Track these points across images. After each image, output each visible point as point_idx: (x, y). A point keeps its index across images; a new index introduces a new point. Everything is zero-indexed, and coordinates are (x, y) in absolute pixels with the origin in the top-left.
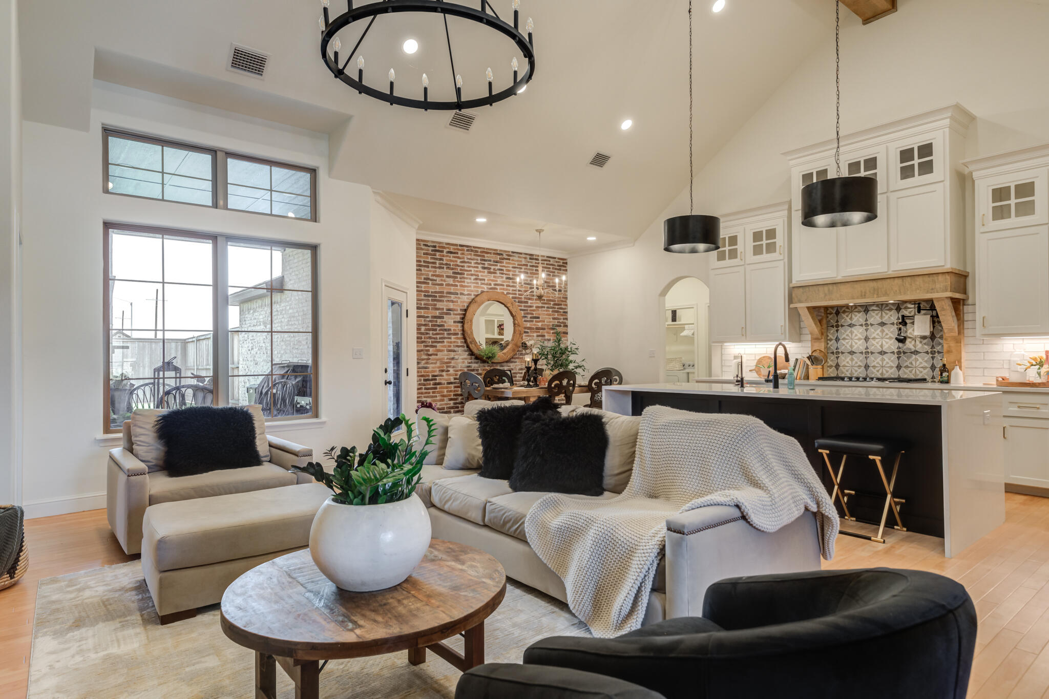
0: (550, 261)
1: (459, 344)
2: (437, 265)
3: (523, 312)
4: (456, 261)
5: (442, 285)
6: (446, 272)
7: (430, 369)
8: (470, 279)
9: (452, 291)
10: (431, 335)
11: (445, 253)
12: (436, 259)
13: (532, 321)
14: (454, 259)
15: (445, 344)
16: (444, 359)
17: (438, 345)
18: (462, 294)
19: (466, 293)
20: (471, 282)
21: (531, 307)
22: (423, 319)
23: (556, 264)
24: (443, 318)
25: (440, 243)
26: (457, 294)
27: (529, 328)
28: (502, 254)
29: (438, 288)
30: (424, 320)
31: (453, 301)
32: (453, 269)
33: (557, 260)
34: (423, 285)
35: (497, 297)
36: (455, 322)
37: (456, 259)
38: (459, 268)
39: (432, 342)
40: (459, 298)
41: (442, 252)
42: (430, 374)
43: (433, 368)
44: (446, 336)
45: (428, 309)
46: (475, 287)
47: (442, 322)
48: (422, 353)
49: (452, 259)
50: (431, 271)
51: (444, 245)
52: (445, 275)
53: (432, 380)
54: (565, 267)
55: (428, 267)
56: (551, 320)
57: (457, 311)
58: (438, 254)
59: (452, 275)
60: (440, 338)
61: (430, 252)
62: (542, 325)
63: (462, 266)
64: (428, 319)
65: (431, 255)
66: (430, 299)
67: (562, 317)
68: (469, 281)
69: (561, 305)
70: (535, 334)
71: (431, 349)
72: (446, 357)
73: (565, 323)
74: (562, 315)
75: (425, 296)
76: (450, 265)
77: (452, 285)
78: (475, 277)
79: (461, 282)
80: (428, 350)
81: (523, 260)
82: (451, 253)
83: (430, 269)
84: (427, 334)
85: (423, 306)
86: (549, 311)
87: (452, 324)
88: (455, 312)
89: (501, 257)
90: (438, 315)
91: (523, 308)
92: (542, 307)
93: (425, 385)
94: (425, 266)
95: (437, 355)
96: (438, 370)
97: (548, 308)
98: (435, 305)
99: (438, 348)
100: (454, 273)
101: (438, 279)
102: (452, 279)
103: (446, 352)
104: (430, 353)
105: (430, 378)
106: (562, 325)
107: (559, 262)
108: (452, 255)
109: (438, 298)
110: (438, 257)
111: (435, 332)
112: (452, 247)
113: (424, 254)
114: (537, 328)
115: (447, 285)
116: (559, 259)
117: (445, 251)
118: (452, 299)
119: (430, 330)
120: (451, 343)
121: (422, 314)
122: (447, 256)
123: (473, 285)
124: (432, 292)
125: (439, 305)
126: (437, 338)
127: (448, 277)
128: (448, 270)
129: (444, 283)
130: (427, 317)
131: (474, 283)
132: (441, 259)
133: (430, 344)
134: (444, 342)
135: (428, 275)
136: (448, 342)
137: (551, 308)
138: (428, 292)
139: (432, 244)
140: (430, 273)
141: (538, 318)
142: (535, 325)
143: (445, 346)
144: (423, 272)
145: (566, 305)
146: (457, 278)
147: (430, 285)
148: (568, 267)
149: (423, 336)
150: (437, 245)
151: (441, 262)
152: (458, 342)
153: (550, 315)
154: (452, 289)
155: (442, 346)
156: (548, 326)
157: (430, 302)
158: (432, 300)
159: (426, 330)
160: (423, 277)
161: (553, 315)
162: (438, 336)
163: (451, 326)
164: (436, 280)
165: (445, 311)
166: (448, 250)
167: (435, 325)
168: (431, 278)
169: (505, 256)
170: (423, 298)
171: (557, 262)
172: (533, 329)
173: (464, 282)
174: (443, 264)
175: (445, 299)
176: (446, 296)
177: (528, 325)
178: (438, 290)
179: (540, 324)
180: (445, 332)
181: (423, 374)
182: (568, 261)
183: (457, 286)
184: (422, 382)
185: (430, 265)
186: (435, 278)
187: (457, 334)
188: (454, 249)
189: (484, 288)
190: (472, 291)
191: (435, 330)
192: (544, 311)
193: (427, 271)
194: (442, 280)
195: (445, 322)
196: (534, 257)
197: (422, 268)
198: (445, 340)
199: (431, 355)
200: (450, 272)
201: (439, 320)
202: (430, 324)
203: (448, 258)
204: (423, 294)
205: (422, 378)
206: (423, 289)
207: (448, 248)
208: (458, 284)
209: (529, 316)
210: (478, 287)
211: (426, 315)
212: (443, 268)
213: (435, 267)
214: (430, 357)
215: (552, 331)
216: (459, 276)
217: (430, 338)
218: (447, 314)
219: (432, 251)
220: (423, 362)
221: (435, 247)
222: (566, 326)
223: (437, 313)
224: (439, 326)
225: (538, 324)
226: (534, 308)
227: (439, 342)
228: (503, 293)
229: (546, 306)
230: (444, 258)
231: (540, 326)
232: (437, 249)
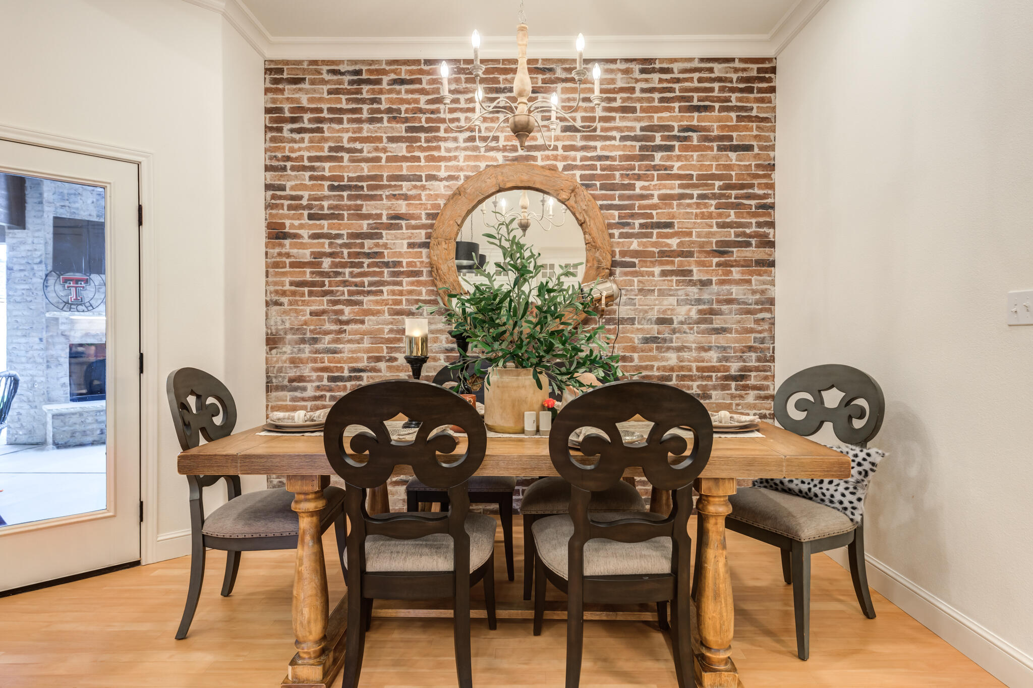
0: (711, 70)
1: (424, 297)
2: (365, 115)
3: (616, 213)
4: (417, 101)
5: (378, 159)
6: (387, 127)
7: (345, 355)
8: (455, 139)
9: (405, 172)
10: (347, 277)
11: (385, 86)
12: (363, 101)
13: (649, 235)
14: (410, 96)
15: (385, 296)
16: (381, 331)
17: (366, 299)
18: (431, 178)
19: (443, 174)
20: (457, 148)
21: (642, 197)
22: (327, 241)
23: (735, 77)
24: (380, 236)
25: (372, 62)
26: (419, 178)
27: (636, 254)
28: (551, 70)
29: (366, 169)
30: (331, 244)
31: (406, 197)
32: (406, 120)
33: (737, 64)
34: (327, 165)
35: (525, 177)
36: (411, 245)
37: (416, 96)
38: (424, 117)
39: (351, 293)
40: (424, 188)
41: (378, 82)
42: (346, 366)
43: (353, 352)
44: (386, 277)
45: (339, 217)
46: (468, 158)
47: (377, 245)
48: (325, 317)
49: (404, 96)
50: (347, 130)
51: (384, 66)
52: (384, 136)
53: (350, 379)
54: (770, 80)
55: (340, 121)
56: (715, 229)
57: (419, 218)
58: (365, 88)
59: (404, 134)
60: (371, 284)
61: (346, 86)
62: (678, 245)
63: (433, 112)
64: (339, 241)
65: (349, 92)
66: (345, 194)
67: (754, 221)
68: (451, 145)
69: (751, 186)
70: (657, 270)
71: (347, 310)
72: (387, 328)
73: (766, 235)
74: (754, 215)
75: (332, 188)
76: (399, 111)
77: (405, 159)
78: (467, 134)
79: (429, 149)
80: (341, 312)
81: (619, 76)
82: (402, 82)
83: (346, 125)
84: (337, 274)
85: (326, 211)
86: (706, 206)
87: (405, 249)
88: (413, 222)
89: (547, 76)
90: (365, 229)
91: (617, 202)
92: (682, 197)
93: (330, 390)
94: (331, 120)
95: (362, 322)
96: (365, 356)
97: (702, 197)
98: (359, 207)
99: (365, 307)
100: (408, 130)
101: (366, 147)
102: (404, 145)
103: (387, 316)
104: (344, 318)
105: (346, 374)
106: (753, 241)
107: (744, 70)
108: (404, 88)
109: (366, 192)
110: (365, 95)
111: (356, 270)
112: (404, 68)
113: (330, 92)
114: (662, 254)
115: (389, 159)
116: (742, 60)
117: (386, 79)
118: (404, 191)
119: (344, 265)
120: (401, 293)
121: (325, 231)
122: (390, 91)
123: (462, 155)
124: (350, 179)
125: (368, 207)
126: (362, 284)
127: (392, 140)
128: (394, 125)
129: (384, 156)
130: (338, 236)
131: (465, 149)
132: (373, 101)
133: (346, 297)
134: (382, 292)
135: (340, 139)
136: (393, 293)
137: (714, 196)
138: (341, 178)
139: (351, 68)
140: (346, 136)
141: (669, 225)
142: (655, 244)
143: (385, 302)
144: (326, 134)
145: (772, 186)
146: (418, 140)
147: (346, 163)
148: (779, 81)
149: (327, 280)
150: (364, 68)
151: (375, 106)
152: (420, 293)
153: (710, 216)
154: (405, 168)
155: (377, 302)
156: (702, 245)
157: (346, 202)
158: (350, 197)
159: (335, 265)
160: (326, 146)
161: (720, 215)
162: (366, 280)
163: (400, 254)
164: (361, 151)
165: (384, 220)
166: (393, 76)
167: (358, 255)
168: (346, 145)
169: (560, 73)
170: (327, 192)
171: (736, 70)
172: (652, 254)
173: (438, 148)
174: (378, 111)
175: (386, 193)
176: (390, 186)
177: (635, 245)
178: (366, 173)
179: (674, 243)
180: (386, 270)
181: (327, 364)
182: (780, 65)
183: (418, 159)
184: (325, 382)
185: (345, 117)
186: (358, 146)
187: (418, 273)
188: (411, 72)
189: (496, 160)
190: (462, 169)
191: (360, 265)
192: (689, 205)
193: (338, 131)
194: (377, 149)
195: (385, 246)
196: (657, 66)
197: (325, 126)
198: (385, 289)
199: (347, 323)
200: (400, 129)
201: (368, 243)
202: (346, 251)
203: (394, 96)
204: (326, 184)
205: (326, 375)
206: (327, 174)
207: (394, 71)
208: (422, 155)
209: (637, 222)
210: (477, 158)
211: (334, 232)
212: (380, 120)
213: (359, 121)
214: (345, 327)
215: (715, 260)
216: (423, 135)
217: (345, 283)
218: (390, 227)
219: (351, 83)
220: (328, 338)
221: (358, 72)
222: (772, 245)
223: (364, 226)
224: (368, 255)
225: (669, 241)
226: (655, 200)
227: (369, 293)
228: (553, 169)
229: (696, 192)
230: (383, 97)
231: (675, 247)
232: (365, 76)
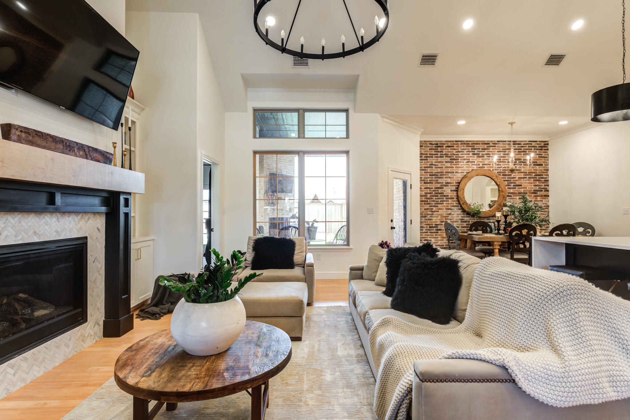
0: (531, 144)
1: (455, 205)
2: (439, 155)
3: (507, 182)
4: (453, 152)
5: (442, 167)
6: (445, 159)
7: (434, 221)
8: (463, 162)
9: (449, 171)
10: (434, 199)
11: (444, 148)
12: (438, 152)
13: (515, 188)
14: (451, 150)
15: (444, 205)
16: (443, 214)
17: (439, 205)
18: (456, 172)
19: (460, 171)
20: (463, 165)
21: (513, 178)
22: (429, 190)
23: (538, 146)
24: (443, 188)
25: (441, 141)
26: (453, 173)
27: (512, 193)
28: (489, 144)
29: (439, 170)
30: (430, 190)
31: (450, 178)
32: (450, 157)
33: (538, 143)
34: (429, 169)
35: (484, 173)
36: (451, 191)
37: (453, 150)
38: (455, 156)
39: (435, 204)
40: (455, 175)
41: (443, 147)
42: (434, 224)
43: (436, 220)
44: (445, 199)
45: (432, 183)
46: (466, 167)
47: (442, 191)
48: (428, 210)
49: (449, 150)
50: (434, 160)
51: (444, 142)
52: (444, 161)
53: (435, 227)
54: (547, 147)
55: (432, 157)
56: (533, 187)
57: (453, 183)
58: (439, 148)
59: (449, 161)
60: (440, 201)
61: (434, 148)
62: (524, 191)
63: (457, 155)
64: (432, 190)
65: (435, 149)
66: (434, 177)
67: (543, 184)
68: (462, 163)
69: (543, 175)
70: (518, 197)
71: (434, 208)
72: (445, 213)
73: (547, 188)
74: (543, 183)
75: (430, 175)
76: (448, 154)
77: (450, 167)
78: (466, 161)
79: (456, 165)
80: (432, 209)
81: (507, 145)
82: (449, 147)
83: (434, 158)
84: (432, 198)
85: (429, 181)
86: (530, 180)
87: (450, 192)
88: (452, 184)
89: (488, 145)
90: (439, 186)
91: (507, 179)
92: (524, 178)
93: (430, 230)
94: (430, 157)
95: (438, 212)
96: (439, 221)
97: (529, 178)
98: (437, 180)
99: (439, 207)
100: (451, 159)
101: (439, 164)
102: (449, 164)
103: (445, 210)
104: (433, 210)
105: (434, 226)
106: (543, 190)
107: (540, 144)
108: (449, 148)
109: (439, 176)
110: (439, 150)
111: (437, 197)
112: (449, 143)
113: (430, 149)
114: (519, 193)
115: (445, 167)
116: (540, 141)
117: (444, 146)
118: (449, 176)
119: (433, 196)
120: (449, 204)
121: (428, 187)
122: (446, 149)
123: (465, 166)
124: (435, 173)
125: (440, 180)
126: (438, 201)
127: (446, 162)
128: (447, 158)
129: (444, 166)
130: (432, 188)
131: (466, 165)
132: (441, 152)
133: (434, 205)
134: (443, 203)
135: (432, 162)
136: (446, 204)
137: (533, 178)
138: (433, 172)
139: (435, 143)
140: (434, 161)
141: (521, 185)
142: (517, 191)
143: (444, 206)
144: (429, 161)
145: (548, 175)
146: (453, 162)
147: (434, 168)
148: (549, 147)
149: (429, 200)
150: (439, 143)
151: (442, 153)
152: (454, 204)
153: (532, 183)
154: (450, 170)
155: (442, 206)
156: (529, 191)
157: (434, 179)
158: (435, 178)
159: (431, 196)
160: (429, 164)
161: (534, 183)
162: (439, 200)
163: (448, 193)
164: (438, 165)
165: (444, 184)
166: (447, 145)
167: (437, 193)
168: (434, 164)
169: (491, 145)
170: (429, 176)
171: (538, 144)
172: (516, 193)
173: (459, 164)
174: (443, 154)
175: (445, 176)
176: (446, 175)
177: (512, 191)
178: (439, 171)
179: (522, 190)
180: (444, 197)
181: (429, 223)
182: (549, 143)
183: (453, 167)
184: (428, 228)
185: (434, 156)
186: (437, 164)
187: (453, 198)
188: (451, 144)
189: (474, 168)
190: (465, 170)
191: (438, 196)
192: (526, 180)
193: (432, 160)
194: (442, 165)
195: (444, 191)
196: (517, 143)
197: (428, 159)
198: (444, 203)
199: (434, 212)
200: (448, 159)
201: (440, 190)
202: (434, 192)
203: (447, 150)
204: (429, 174)
205: (428, 226)
206: (429, 171)
207: (447, 144)
208: (454, 166)
209: (512, 185)
210: (469, 167)
211: (431, 187)
212: (443, 157)
213: (437, 157)
214: (434, 213)
215: (533, 195)
216: (454, 161)
217: (434, 201)
218: (445, 186)
219: (435, 147)
220: (429, 216)
221: (437, 144)
222: (548, 191)
223: (439, 185)
224: (440, 193)
225: (521, 190)
226: (517, 179)
227: (440, 204)
228: (490, 170)
229: (528, 177)
230: (444, 151)
231: (522, 191)
232: (439, 145)
